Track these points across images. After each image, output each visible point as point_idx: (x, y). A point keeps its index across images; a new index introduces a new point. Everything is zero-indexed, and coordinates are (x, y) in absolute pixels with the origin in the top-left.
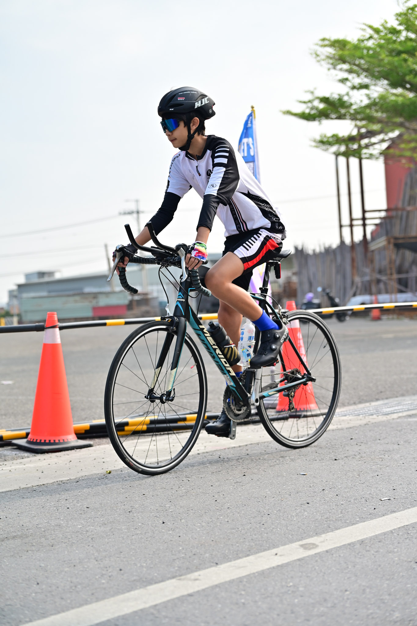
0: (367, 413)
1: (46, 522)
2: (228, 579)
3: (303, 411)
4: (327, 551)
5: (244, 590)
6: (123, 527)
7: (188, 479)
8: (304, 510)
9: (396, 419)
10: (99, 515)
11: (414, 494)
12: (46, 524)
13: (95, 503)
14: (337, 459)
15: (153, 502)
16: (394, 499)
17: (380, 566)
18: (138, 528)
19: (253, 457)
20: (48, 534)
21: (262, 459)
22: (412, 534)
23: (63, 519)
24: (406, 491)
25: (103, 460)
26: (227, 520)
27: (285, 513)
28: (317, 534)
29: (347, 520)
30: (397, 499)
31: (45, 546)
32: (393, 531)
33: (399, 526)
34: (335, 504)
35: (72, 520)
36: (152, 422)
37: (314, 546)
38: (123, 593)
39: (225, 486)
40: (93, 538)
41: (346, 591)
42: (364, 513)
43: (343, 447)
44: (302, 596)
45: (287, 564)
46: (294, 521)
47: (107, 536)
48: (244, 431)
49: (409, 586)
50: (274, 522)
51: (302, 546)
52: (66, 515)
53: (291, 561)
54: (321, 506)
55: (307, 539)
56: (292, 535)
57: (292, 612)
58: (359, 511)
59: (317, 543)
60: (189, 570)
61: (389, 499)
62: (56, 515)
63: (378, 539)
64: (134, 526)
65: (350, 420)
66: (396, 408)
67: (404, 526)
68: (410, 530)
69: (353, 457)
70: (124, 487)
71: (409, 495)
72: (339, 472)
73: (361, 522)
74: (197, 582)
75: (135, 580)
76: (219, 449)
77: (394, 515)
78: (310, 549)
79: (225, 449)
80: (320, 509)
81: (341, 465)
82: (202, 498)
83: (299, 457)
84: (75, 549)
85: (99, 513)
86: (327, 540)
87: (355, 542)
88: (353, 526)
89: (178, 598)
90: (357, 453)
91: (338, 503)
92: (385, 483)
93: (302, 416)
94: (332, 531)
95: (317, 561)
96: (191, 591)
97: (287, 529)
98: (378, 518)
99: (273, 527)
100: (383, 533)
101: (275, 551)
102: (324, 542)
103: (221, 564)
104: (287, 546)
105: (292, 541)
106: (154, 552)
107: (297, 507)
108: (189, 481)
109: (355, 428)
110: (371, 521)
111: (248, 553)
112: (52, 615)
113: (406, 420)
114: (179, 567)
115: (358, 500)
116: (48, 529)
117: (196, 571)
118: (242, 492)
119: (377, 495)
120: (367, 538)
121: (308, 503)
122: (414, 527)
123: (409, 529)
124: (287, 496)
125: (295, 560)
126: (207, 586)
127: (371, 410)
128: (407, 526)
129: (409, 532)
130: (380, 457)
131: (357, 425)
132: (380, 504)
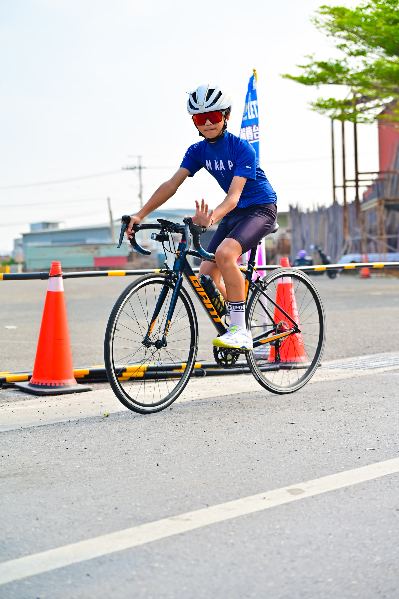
0: (355, 367)
1: (46, 461)
2: (218, 520)
3: (293, 363)
4: (313, 497)
5: (233, 531)
6: (119, 468)
7: (182, 424)
8: (292, 457)
9: (381, 373)
10: (97, 456)
11: (398, 445)
12: (46, 463)
13: (93, 444)
14: (325, 409)
15: (148, 445)
16: (378, 449)
17: (363, 512)
18: (134, 469)
19: (245, 406)
20: (48, 472)
21: (253, 408)
22: (394, 483)
23: (62, 459)
24: (390, 442)
25: (102, 404)
26: (218, 464)
27: (274, 459)
28: (303, 480)
29: (333, 468)
30: (381, 449)
31: (45, 484)
32: (376, 480)
33: (382, 475)
34: (321, 452)
35: (71, 460)
36: (149, 369)
37: (301, 491)
38: (118, 530)
39: (217, 433)
40: (91, 477)
41: (330, 534)
42: (349, 461)
43: (330, 398)
44: (288, 538)
45: (275, 508)
46: (283, 467)
47: (103, 476)
48: (236, 380)
49: (390, 532)
50: (263, 468)
51: (289, 491)
52: (65, 455)
53: (278, 505)
54: (308, 454)
55: (294, 484)
56: (280, 480)
57: (278, 553)
58: (345, 460)
59: (303, 489)
60: (181, 511)
61: (373, 449)
62: (56, 454)
63: (362, 486)
64: (129, 467)
65: (338, 373)
66: (382, 363)
67: (387, 475)
68: (393, 479)
69: (340, 408)
70: (121, 430)
71: (393, 446)
72: (326, 422)
73: (346, 470)
74: (189, 522)
75: (129, 519)
76: (212, 397)
77: (378, 464)
78: (297, 494)
79: (218, 397)
80: (307, 457)
81: (328, 416)
82: (195, 443)
83: (288, 406)
84: (73, 487)
85: (97, 454)
86: (313, 486)
87: (339, 489)
88: (339, 474)
89: (170, 537)
90: (343, 405)
91: (325, 452)
92: (370, 433)
93: (293, 367)
94: (318, 478)
95: (303, 506)
96: (182, 530)
97: (275, 475)
98: (362, 466)
99: (262, 472)
100: (367, 481)
101: (263, 495)
102: (310, 487)
103: (212, 506)
104: (274, 491)
105: (279, 486)
106: (148, 492)
107: (285, 454)
108: (183, 426)
109: (343, 381)
110: (356, 470)
111: (238, 496)
112: (50, 549)
113: (391, 374)
114: (172, 508)
115: (343, 449)
116: (48, 468)
117: (188, 512)
118: (233, 439)
119: (362, 445)
120: (351, 485)
121: (296, 451)
122: (396, 477)
123: (391, 478)
124: (276, 443)
125: (282, 504)
126: (197, 526)
127: (358, 364)
128: (389, 475)
129: (391, 481)
130: (366, 409)
131: (344, 378)
132: (364, 453)
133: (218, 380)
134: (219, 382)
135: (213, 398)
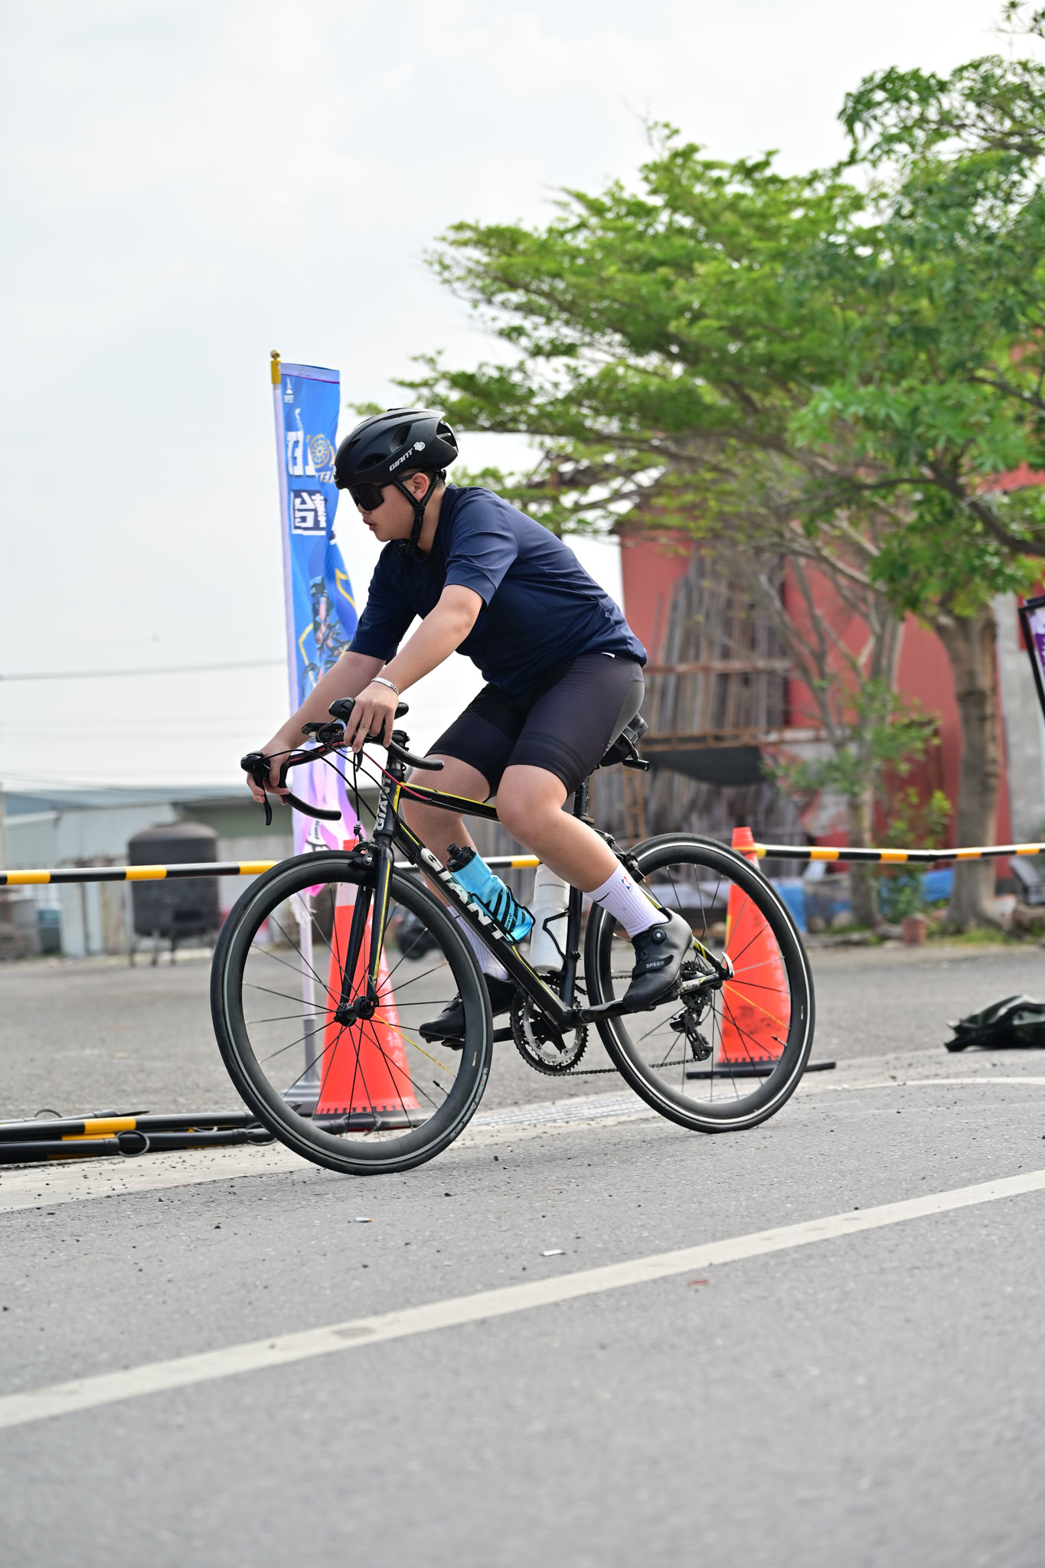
0: (543, 1118)
2: (149, 1390)
3: (382, 1114)
4: (396, 1340)
7: (76, 1237)
8: (354, 1278)
9: (610, 1126)
14: (452, 1194)
16: (575, 1252)
19: (245, 1198)
21: (267, 1200)
22: (603, 1307)
24: (607, 1239)
26: (161, 1300)
27: (307, 1284)
28: (376, 1313)
29: (454, 1289)
30: (583, 1252)
32: (561, 1304)
33: (576, 1295)
34: (428, 1266)
37: (367, 1331)
39: (167, 1247)
42: (496, 1277)
43: (469, 1172)
44: (321, 1409)
45: (296, 1362)
46: (327, 1295)
48: (230, 1156)
50: (276, 1299)
51: (338, 1332)
53: (308, 1357)
54: (397, 1270)
55: (351, 1321)
56: (317, 1317)
58: (487, 1275)
59: (374, 1327)
60: (57, 1379)
61: (561, 1254)
63: (520, 1316)
65: (499, 1131)
66: (616, 1107)
67: (588, 1294)
68: (602, 1300)
69: (491, 1189)
71: (613, 1246)
72: (452, 1216)
73: (488, 1290)
74: (75, 1396)
76: (161, 1187)
77: (568, 1277)
78: (355, 1337)
79: (177, 1187)
80: (392, 1275)
81: (458, 1204)
82: (107, 1268)
83: (358, 1193)
86: (399, 1321)
87: (466, 1322)
88: (467, 1298)
89: (23, 1425)
90: (501, 1184)
91: (439, 1264)
92: (560, 1227)
93: (378, 1125)
94: (415, 1306)
95: (367, 1356)
96: (56, 1412)
97: (307, 1309)
98: (529, 1282)
99: (273, 1305)
100: (538, 1306)
101: (269, 1342)
102: (390, 1324)
103: (138, 1367)
104: (301, 1334)
105: (314, 1326)
107: (335, 1274)
108: (78, 1241)
109: (509, 1144)
110: (511, 1288)
111: (205, 1348)
113: (634, 1127)
114: (34, 1376)
115: (486, 1258)
117: (74, 1380)
118: (207, 1255)
119: (535, 1248)
120: (495, 1317)
121: (365, 1266)
122: (610, 1294)
123: (598, 1298)
124: (316, 1257)
125: (318, 1355)
126: (93, 1402)
127: (552, 1113)
128: (595, 1294)
129: (597, 1304)
130: (558, 1187)
131: (513, 1141)
132: (539, 1261)
133: (180, 1158)
134: (184, 1161)
135: (163, 1189)
